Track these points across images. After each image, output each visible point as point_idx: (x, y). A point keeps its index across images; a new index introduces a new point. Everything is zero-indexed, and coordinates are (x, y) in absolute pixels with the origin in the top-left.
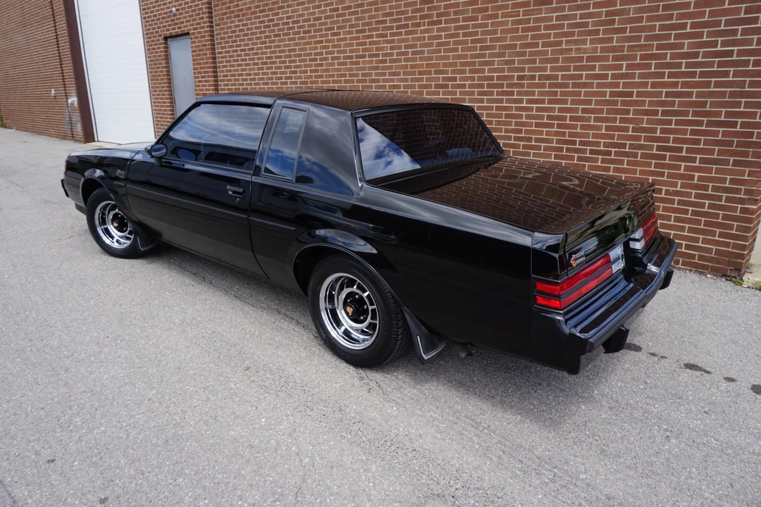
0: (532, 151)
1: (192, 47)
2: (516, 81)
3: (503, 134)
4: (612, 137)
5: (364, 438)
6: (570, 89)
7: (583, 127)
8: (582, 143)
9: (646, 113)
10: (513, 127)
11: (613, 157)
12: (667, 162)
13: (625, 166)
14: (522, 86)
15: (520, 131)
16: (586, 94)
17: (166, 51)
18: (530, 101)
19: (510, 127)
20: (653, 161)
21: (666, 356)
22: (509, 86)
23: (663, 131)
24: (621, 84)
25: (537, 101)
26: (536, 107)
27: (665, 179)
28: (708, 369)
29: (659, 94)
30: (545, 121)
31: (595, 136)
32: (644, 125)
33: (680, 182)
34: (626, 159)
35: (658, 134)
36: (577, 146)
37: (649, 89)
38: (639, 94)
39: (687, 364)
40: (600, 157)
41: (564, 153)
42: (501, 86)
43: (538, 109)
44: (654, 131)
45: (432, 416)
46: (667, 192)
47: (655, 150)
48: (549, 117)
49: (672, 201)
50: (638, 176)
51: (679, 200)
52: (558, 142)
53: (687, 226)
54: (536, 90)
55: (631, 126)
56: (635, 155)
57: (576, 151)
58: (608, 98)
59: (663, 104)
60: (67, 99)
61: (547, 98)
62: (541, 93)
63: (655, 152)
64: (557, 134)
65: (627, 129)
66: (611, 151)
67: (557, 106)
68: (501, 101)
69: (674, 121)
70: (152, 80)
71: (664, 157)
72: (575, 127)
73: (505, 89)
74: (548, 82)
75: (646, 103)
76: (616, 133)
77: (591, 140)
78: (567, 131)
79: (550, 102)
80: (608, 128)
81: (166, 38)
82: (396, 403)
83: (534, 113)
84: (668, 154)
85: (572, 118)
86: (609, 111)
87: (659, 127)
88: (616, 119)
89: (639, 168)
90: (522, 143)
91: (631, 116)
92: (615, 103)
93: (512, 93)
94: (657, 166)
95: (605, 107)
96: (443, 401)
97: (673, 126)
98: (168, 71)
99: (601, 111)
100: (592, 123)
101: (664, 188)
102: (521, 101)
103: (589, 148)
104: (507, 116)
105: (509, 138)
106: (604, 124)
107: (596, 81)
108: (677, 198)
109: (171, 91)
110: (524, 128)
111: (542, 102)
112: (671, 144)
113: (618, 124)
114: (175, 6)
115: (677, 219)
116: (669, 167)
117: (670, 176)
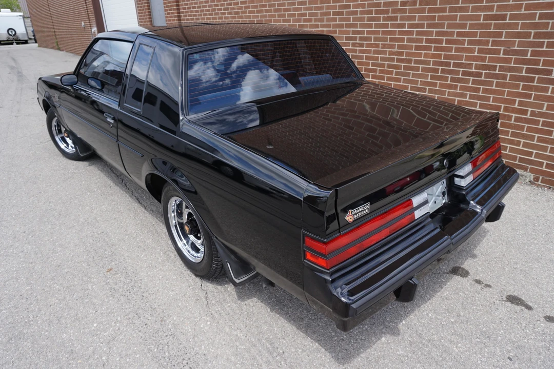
0: (412, 72)
2: (399, 7)
3: (387, 56)
4: (483, 59)
5: (167, 354)
6: (447, 14)
7: (457, 50)
8: (455, 65)
9: (519, 35)
10: (396, 50)
11: (483, 79)
12: (535, 84)
13: (494, 88)
14: (404, 11)
15: (401, 54)
16: (462, 18)
18: (411, 26)
19: (393, 50)
20: (522, 83)
21: (492, 284)
22: (394, 11)
23: (534, 53)
24: (495, 7)
25: (417, 26)
26: (417, 31)
27: (532, 100)
28: (530, 304)
29: (533, 16)
30: (424, 44)
31: (468, 58)
32: (516, 48)
33: (546, 104)
34: (495, 81)
35: (529, 57)
36: (451, 68)
37: (523, 12)
38: (513, 17)
39: (510, 296)
40: (472, 78)
41: (439, 74)
42: (387, 12)
43: (418, 33)
44: (525, 53)
45: (237, 335)
46: (533, 114)
47: (524, 72)
48: (428, 41)
49: (537, 122)
50: (505, 97)
51: (543, 121)
52: (435, 63)
53: (550, 146)
54: (417, 15)
55: (503, 48)
56: (504, 77)
57: (450, 72)
58: (482, 21)
59: (536, 26)
60: (91, 29)
61: (426, 22)
62: (421, 18)
63: (524, 74)
64: (434, 56)
65: (498, 52)
66: (482, 73)
67: (435, 30)
68: (386, 26)
69: (546, 44)
70: (139, 13)
71: (532, 80)
72: (450, 50)
73: (390, 15)
74: (427, 7)
75: (519, 25)
76: (488, 56)
77: (464, 62)
78: (443, 53)
79: (429, 26)
80: (480, 51)
82: (213, 318)
83: (414, 36)
84: (537, 76)
85: (448, 42)
86: (482, 34)
87: (530, 49)
88: (488, 42)
89: (507, 90)
90: (403, 64)
91: (503, 39)
92: (488, 26)
93: (395, 19)
94: (524, 88)
95: (479, 31)
96: (254, 319)
97: (544, 49)
99: (475, 34)
100: (466, 46)
101: (530, 109)
102: (403, 26)
103: (461, 69)
104: (391, 39)
105: (393, 60)
106: (477, 47)
107: (471, 5)
108: (542, 120)
109: (151, 21)
110: (405, 51)
111: (422, 26)
112: (540, 67)
113: (490, 47)
115: (540, 140)
116: (537, 89)
117: (537, 97)
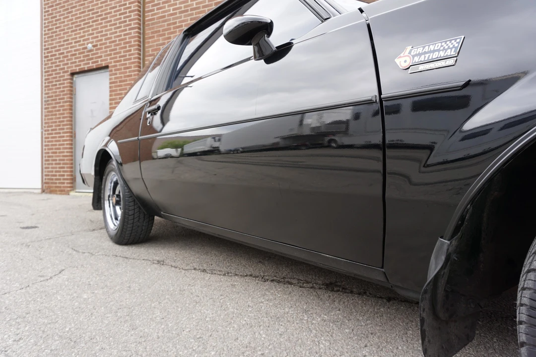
1: (110, 79)
17: (71, 87)
70: (46, 116)
81: (73, 74)
98: (71, 106)
109: (71, 125)
114: (92, 43)
